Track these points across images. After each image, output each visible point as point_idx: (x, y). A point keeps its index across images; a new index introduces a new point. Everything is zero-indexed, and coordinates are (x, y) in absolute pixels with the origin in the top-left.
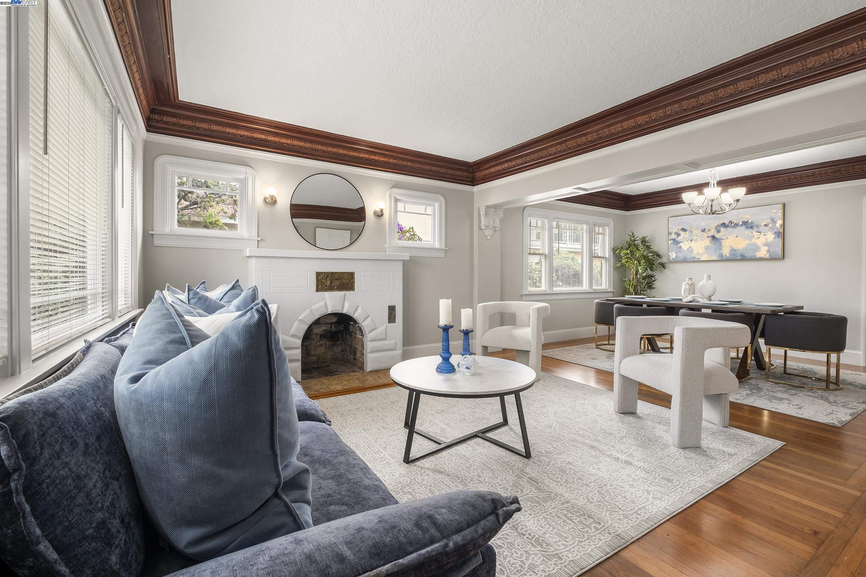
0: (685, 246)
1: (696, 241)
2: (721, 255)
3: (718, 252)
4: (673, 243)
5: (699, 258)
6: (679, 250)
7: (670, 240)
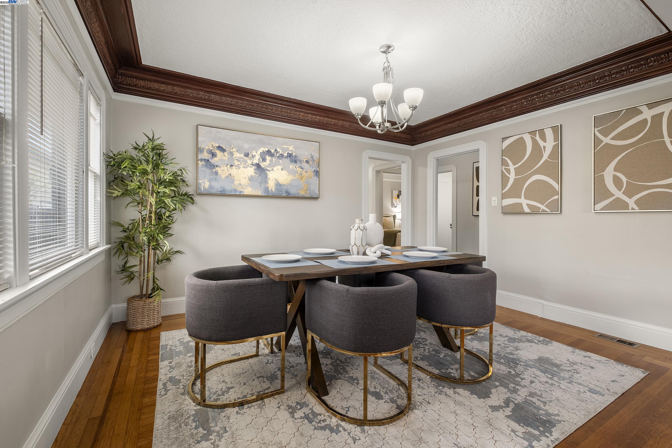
0: (223, 171)
1: (238, 167)
2: (267, 189)
3: (263, 185)
4: (206, 166)
5: (241, 192)
6: (214, 176)
7: (201, 160)
